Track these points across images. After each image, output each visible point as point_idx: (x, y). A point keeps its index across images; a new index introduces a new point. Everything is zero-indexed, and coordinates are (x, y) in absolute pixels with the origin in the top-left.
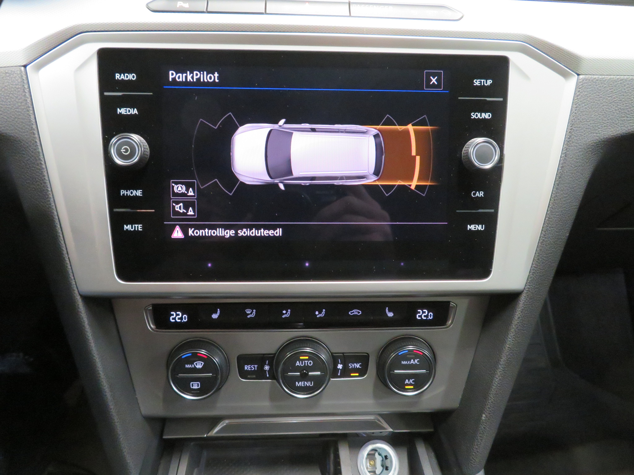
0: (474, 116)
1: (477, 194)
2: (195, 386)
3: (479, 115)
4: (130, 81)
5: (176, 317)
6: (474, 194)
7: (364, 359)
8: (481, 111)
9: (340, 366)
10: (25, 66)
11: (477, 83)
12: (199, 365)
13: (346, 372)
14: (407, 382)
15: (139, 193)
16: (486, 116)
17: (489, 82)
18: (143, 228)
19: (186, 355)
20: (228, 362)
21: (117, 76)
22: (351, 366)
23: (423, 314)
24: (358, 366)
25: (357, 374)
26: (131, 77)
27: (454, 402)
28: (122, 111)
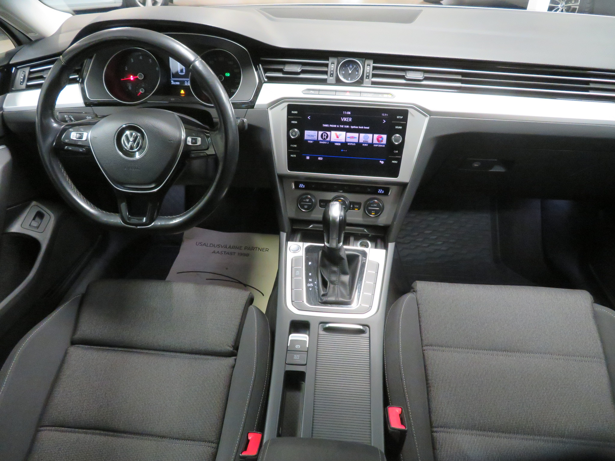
0: (396, 127)
1: (396, 152)
2: (306, 207)
3: (398, 127)
4: (296, 114)
5: (301, 186)
6: (395, 151)
7: (359, 204)
8: (399, 126)
9: (352, 206)
10: (267, 108)
11: (398, 117)
12: (308, 200)
13: (353, 208)
14: (372, 212)
15: (296, 146)
16: (400, 127)
17: (402, 117)
18: (296, 156)
19: (304, 197)
20: (316, 201)
21: (292, 112)
22: (356, 206)
23: (380, 191)
24: (357, 206)
25: (357, 209)
26: (296, 112)
27: (389, 222)
28: (293, 122)
